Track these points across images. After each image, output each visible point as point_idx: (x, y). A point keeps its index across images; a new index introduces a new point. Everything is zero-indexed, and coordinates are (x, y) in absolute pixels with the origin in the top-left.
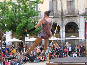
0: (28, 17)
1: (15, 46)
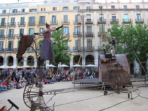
0: (61, 50)
1: (51, 70)
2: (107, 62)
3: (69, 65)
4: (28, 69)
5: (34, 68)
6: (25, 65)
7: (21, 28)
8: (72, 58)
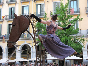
1: (55, 63)
4: (23, 63)
5: (31, 62)
6: (19, 58)
7: (11, 6)
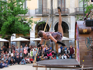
0: (14, 14)
2: (88, 33)
3: (29, 39)
8: (33, 26)
